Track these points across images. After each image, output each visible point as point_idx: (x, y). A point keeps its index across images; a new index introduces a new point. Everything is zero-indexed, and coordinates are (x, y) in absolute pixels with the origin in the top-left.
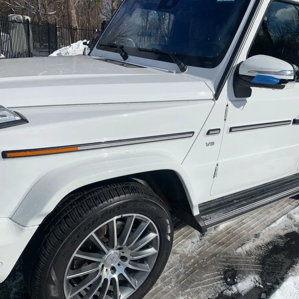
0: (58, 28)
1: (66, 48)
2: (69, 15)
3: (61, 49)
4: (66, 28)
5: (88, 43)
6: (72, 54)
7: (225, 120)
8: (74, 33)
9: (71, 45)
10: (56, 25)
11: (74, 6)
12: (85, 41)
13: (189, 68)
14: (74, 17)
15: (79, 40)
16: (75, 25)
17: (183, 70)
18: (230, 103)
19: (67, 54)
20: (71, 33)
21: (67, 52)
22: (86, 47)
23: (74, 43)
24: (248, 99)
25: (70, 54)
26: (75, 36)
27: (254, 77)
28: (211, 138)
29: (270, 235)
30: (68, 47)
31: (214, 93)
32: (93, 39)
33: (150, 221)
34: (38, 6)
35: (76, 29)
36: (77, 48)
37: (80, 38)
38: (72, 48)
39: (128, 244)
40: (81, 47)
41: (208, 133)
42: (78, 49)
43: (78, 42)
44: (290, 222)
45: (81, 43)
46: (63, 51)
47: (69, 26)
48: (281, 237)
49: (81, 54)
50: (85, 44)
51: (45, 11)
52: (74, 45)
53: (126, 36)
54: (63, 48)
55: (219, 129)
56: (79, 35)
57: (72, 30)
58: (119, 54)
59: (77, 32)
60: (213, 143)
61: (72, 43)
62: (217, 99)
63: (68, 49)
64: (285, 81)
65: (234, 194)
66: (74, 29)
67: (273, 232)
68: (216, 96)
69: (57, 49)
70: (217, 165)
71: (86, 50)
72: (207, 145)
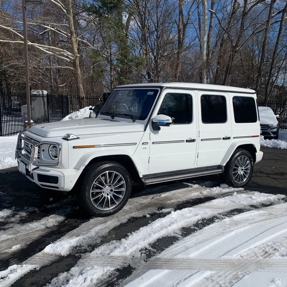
0: (69, 98)
1: (76, 113)
2: (78, 88)
3: (71, 114)
4: (76, 98)
5: (93, 109)
6: (81, 117)
7: (150, 139)
8: (82, 102)
9: (79, 110)
10: (67, 96)
11: (81, 82)
12: (91, 107)
13: (136, 121)
14: (81, 89)
15: (86, 107)
16: (83, 95)
17: (134, 121)
18: (151, 133)
19: (77, 117)
20: (80, 101)
21: (77, 116)
22: (92, 111)
23: (82, 109)
24: (159, 131)
25: (79, 118)
26: (83, 104)
27: (157, 122)
28: (145, 146)
29: (186, 198)
30: (77, 112)
31: (144, 129)
32: (97, 105)
33: (121, 176)
34: (51, 81)
35: (84, 98)
36: (84, 113)
37: (87, 104)
38: (81, 113)
39: (113, 183)
40: (88, 111)
41: (143, 144)
42: (86, 113)
43: (85, 108)
44: (200, 195)
45: (87, 108)
46: (73, 115)
47: (78, 96)
48: (192, 199)
49: (88, 117)
50: (91, 109)
51: (57, 84)
52: (82, 110)
53: (120, 103)
54: (73, 113)
55: (148, 143)
56: (86, 103)
57: (80, 99)
58: (110, 117)
59: (84, 100)
60: (146, 148)
61: (81, 109)
62: (145, 131)
63: (77, 114)
64: (170, 123)
65: (161, 173)
66: (82, 98)
67: (189, 197)
68: (145, 130)
69: (68, 114)
70: (149, 157)
71: (92, 114)
72: (143, 149)
